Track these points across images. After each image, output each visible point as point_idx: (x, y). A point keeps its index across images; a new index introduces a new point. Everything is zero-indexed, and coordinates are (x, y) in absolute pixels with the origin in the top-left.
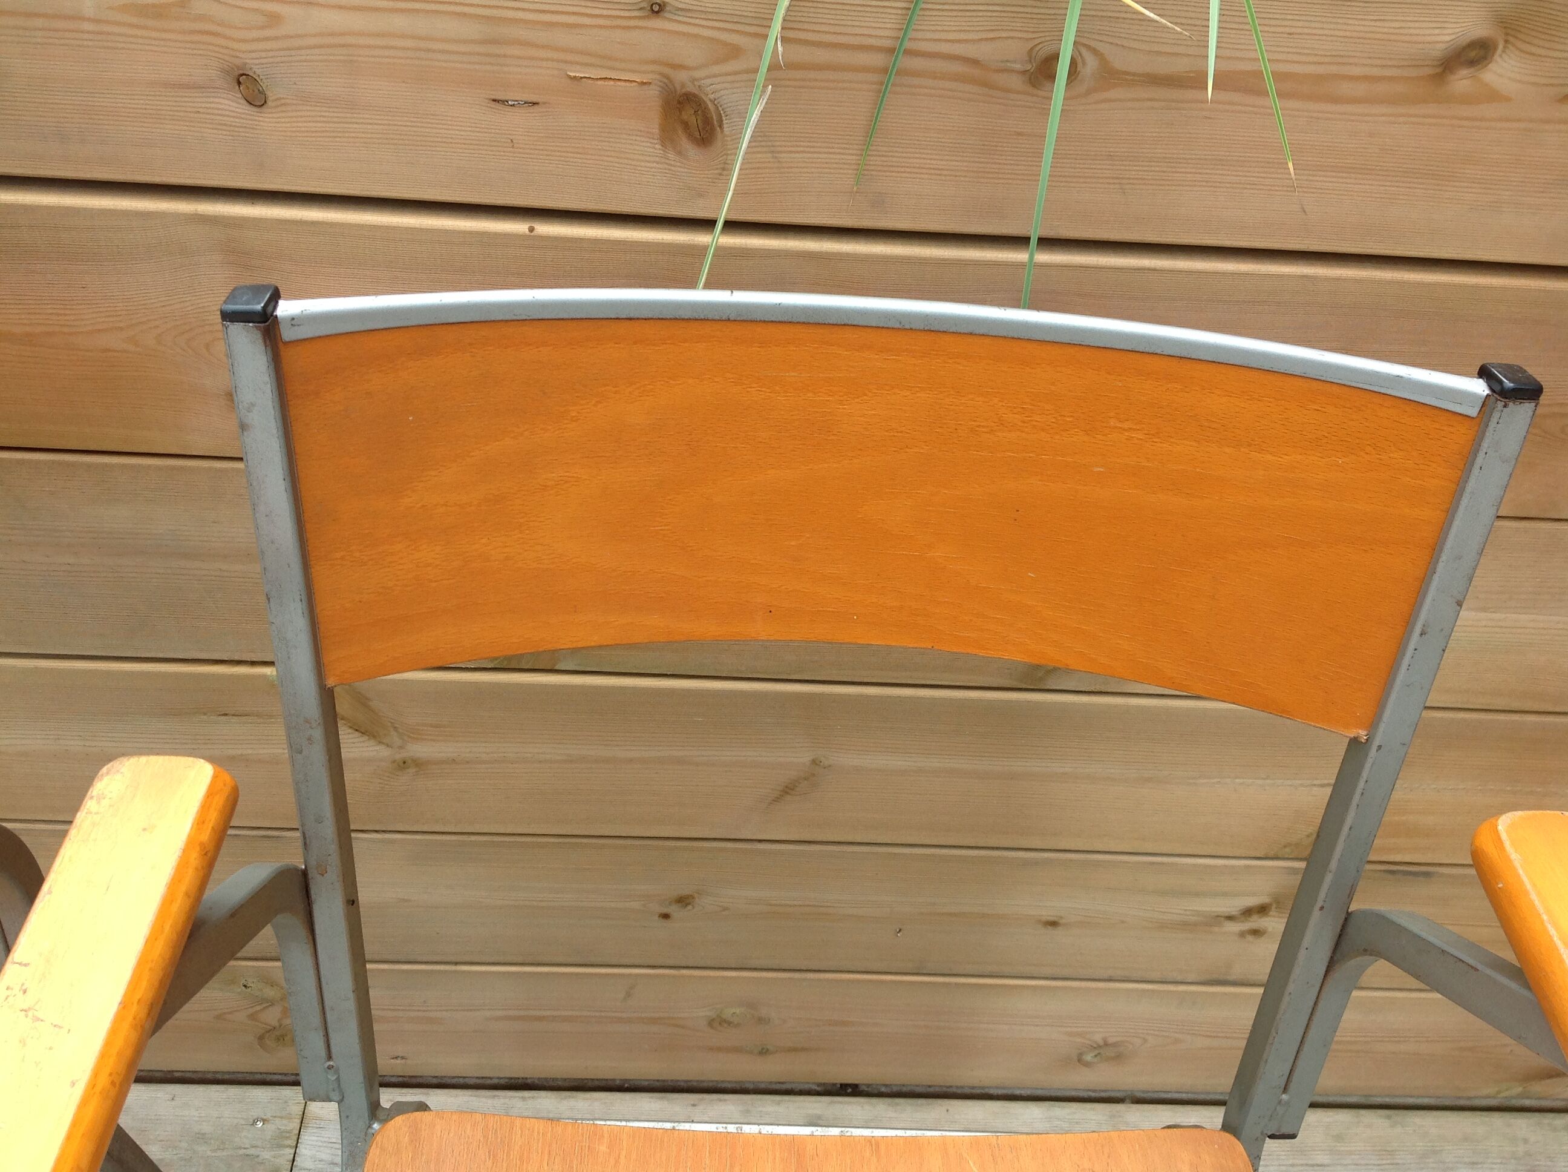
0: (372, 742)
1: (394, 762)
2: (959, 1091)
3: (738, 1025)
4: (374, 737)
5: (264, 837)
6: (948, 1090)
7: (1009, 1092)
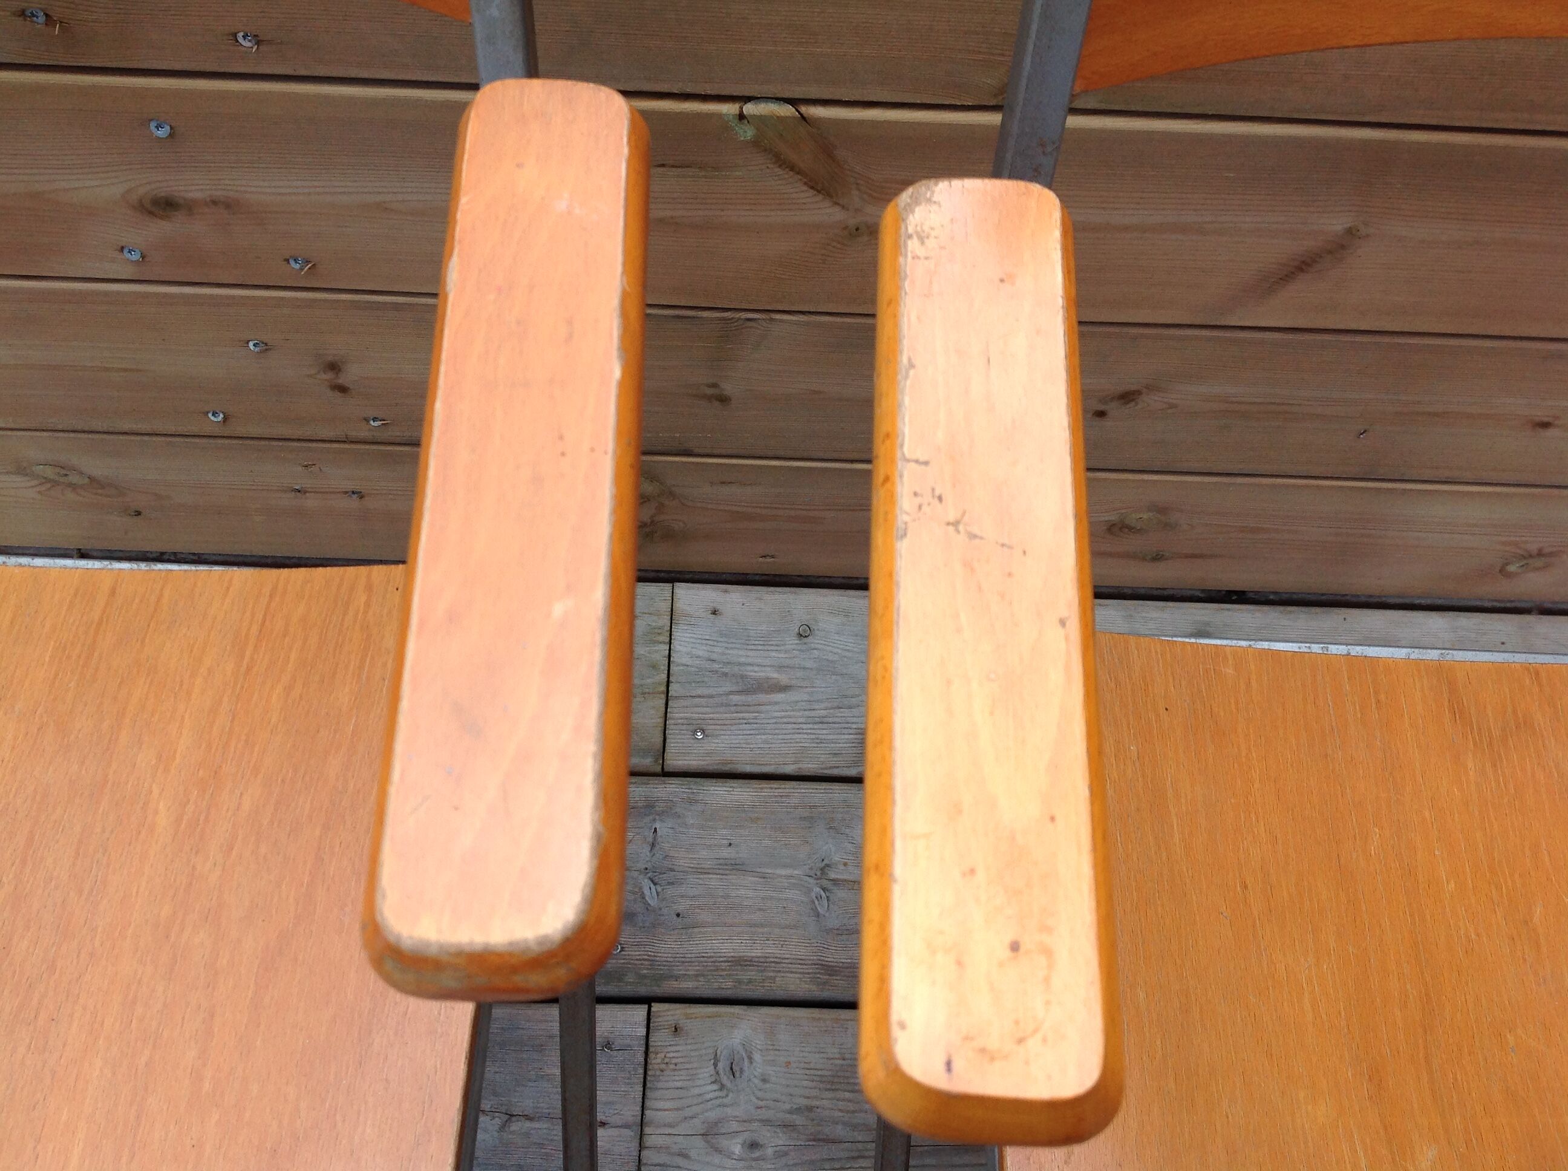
0: (827, 203)
1: (846, 228)
2: (1354, 600)
3: (1139, 531)
4: (829, 195)
5: (678, 317)
6: (1343, 598)
7: (1407, 601)
